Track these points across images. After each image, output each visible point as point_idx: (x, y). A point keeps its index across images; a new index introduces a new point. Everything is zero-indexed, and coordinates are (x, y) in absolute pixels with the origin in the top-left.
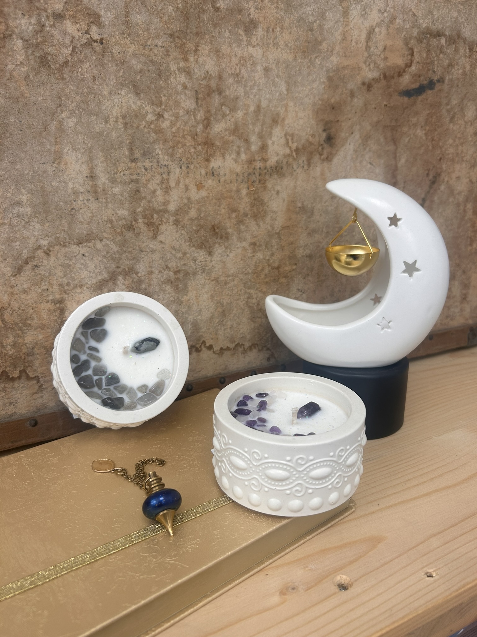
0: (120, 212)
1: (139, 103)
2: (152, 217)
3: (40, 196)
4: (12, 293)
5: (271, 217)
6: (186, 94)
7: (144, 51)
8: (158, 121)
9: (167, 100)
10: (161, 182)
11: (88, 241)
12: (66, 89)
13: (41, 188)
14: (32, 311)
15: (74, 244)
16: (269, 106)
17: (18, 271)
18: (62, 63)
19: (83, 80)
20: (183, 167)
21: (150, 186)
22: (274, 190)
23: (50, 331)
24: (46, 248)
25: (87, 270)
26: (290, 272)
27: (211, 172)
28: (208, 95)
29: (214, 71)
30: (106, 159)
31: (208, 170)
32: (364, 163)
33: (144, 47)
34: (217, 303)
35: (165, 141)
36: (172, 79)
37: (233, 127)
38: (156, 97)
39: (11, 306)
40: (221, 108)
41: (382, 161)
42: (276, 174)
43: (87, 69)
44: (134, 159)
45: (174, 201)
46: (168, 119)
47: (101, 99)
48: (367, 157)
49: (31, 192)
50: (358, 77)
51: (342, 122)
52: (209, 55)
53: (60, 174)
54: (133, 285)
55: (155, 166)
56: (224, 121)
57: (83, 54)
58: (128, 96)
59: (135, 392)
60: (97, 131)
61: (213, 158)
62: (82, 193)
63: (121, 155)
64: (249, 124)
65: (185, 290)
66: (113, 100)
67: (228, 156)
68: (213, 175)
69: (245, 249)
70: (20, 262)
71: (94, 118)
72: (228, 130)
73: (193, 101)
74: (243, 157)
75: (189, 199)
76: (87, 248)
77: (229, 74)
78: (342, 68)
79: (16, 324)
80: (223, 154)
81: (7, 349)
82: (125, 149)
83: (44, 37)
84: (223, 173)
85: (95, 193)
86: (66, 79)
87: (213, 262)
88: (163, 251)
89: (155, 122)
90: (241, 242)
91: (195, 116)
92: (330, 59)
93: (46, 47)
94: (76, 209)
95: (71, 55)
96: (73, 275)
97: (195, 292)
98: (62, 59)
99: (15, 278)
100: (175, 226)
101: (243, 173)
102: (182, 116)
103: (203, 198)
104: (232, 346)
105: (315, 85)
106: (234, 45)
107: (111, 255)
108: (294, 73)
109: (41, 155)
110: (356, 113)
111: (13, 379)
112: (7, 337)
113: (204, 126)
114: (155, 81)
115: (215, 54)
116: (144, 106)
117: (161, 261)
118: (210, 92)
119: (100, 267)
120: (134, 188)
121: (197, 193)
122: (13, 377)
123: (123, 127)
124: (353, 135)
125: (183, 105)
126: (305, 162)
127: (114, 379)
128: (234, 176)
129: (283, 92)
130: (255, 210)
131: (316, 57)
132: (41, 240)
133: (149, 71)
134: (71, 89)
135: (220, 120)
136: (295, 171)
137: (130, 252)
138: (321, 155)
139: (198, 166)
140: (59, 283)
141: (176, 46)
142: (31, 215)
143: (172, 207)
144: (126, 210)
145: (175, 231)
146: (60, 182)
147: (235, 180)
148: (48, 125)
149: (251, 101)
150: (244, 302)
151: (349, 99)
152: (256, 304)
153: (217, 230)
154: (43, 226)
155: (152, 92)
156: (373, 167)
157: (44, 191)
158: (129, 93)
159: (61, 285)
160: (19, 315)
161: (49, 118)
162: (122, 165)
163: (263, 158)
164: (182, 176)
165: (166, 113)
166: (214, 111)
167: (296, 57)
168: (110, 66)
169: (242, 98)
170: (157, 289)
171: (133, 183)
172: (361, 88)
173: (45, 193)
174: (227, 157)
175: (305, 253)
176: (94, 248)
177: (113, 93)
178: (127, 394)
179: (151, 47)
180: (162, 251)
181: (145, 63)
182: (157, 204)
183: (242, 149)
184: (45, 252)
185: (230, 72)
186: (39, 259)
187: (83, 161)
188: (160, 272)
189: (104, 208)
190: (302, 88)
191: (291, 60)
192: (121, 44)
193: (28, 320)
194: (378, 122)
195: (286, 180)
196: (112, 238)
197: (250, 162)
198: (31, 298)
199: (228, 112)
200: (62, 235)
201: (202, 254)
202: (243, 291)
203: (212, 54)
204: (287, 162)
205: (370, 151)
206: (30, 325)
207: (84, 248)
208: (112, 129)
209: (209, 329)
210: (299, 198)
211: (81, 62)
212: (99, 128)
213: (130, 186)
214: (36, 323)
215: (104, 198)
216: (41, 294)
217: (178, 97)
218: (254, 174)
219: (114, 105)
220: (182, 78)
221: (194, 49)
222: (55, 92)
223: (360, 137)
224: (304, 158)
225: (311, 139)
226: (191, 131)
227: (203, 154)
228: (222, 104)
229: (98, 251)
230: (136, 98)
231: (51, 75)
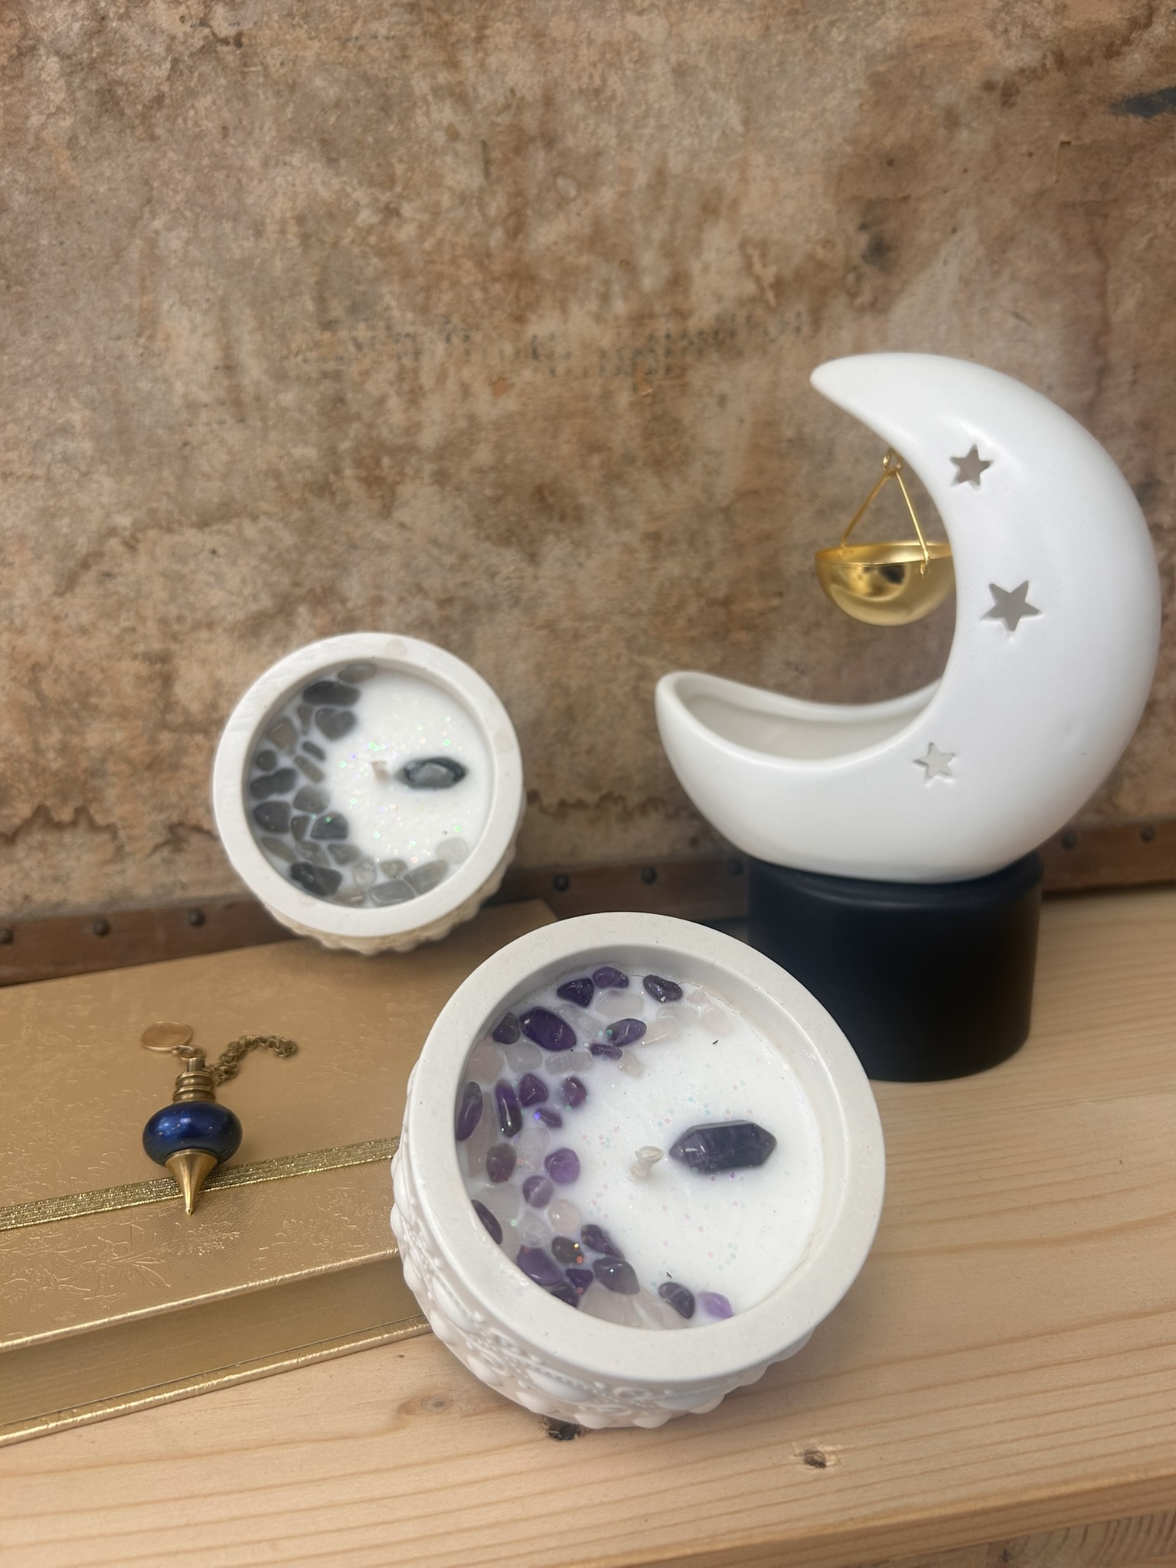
0: (299, 452)
1: (336, 183)
2: (378, 463)
3: (112, 415)
4: (57, 634)
5: (705, 466)
6: (456, 153)
7: (344, 54)
8: (386, 226)
9: (407, 170)
10: (398, 376)
11: (224, 518)
12: (161, 163)
13: (113, 396)
14: (99, 676)
15: (192, 525)
16: (691, 169)
17: (68, 583)
18: (149, 101)
19: (199, 137)
20: (454, 340)
21: (370, 386)
22: (711, 394)
24: (127, 534)
25: (223, 589)
26: (762, 613)
27: (530, 349)
29: (530, 88)
30: (262, 323)
31: (521, 345)
32: (996, 315)
33: (344, 43)
34: (553, 686)
35: (407, 276)
36: (420, 117)
37: (588, 230)
38: (379, 165)
39: (55, 663)
40: (555, 183)
41: (1057, 308)
42: (717, 351)
43: (206, 109)
44: (329, 322)
45: (433, 423)
46: (413, 219)
47: (243, 181)
48: (1005, 296)
49: (91, 404)
50: (970, 69)
51: (919, 199)
52: (515, 47)
53: (154, 361)
55: (382, 337)
56: (562, 216)
57: (196, 74)
58: (307, 167)
60: (238, 257)
61: (534, 312)
62: (206, 406)
63: (296, 314)
64: (633, 220)
65: (467, 648)
66: (273, 180)
67: (577, 308)
68: (535, 355)
69: (628, 549)
70: (72, 564)
71: (227, 226)
72: (575, 238)
73: (476, 169)
74: (620, 307)
75: (472, 418)
76: (221, 536)
77: (572, 92)
78: (917, 47)
79: (66, 703)
80: (561, 302)
81: (48, 757)
82: (307, 298)
83: (105, 43)
84: (563, 352)
85: (237, 405)
86: (159, 138)
87: (542, 581)
88: (409, 549)
89: (380, 229)
90: (617, 530)
91: (482, 207)
92: (877, 25)
93: (113, 67)
94: (195, 444)
95: (168, 79)
96: (192, 599)
97: (492, 655)
98: (148, 92)
99: (61, 600)
100: (436, 487)
101: (619, 351)
102: (447, 210)
103: (510, 416)
104: (592, 798)
105: (833, 100)
106: (584, 15)
107: (279, 555)
108: (765, 73)
109: (111, 319)
110: (965, 171)
111: (60, 826)
112: (48, 731)
113: (507, 231)
114: (374, 126)
115: (530, 43)
116: (349, 190)
117: (402, 573)
118: (521, 143)
119: (255, 582)
120: (330, 392)
121: (494, 404)
122: (60, 821)
123: (300, 245)
124: (956, 237)
125: (449, 181)
126: (805, 318)
128: (595, 358)
129: (733, 130)
130: (657, 448)
131: (832, 24)
132: (116, 514)
133: (358, 101)
134: (174, 162)
135: (551, 213)
136: (773, 341)
137: (327, 550)
138: (853, 295)
139: (494, 335)
140: (160, 615)
141: (425, 34)
142: (92, 458)
143: (428, 438)
144: (313, 446)
145: (437, 498)
146: (155, 380)
147: (598, 370)
148: (124, 249)
149: (637, 158)
150: (627, 688)
151: (942, 132)
153: (551, 500)
154: (120, 482)
155: (368, 153)
156: (1023, 325)
157: (119, 402)
158: (312, 161)
160: (72, 684)
161: (125, 231)
162: (299, 337)
163: (676, 309)
164: (452, 361)
165: (405, 204)
166: (535, 191)
167: (767, 28)
168: (262, 97)
169: (613, 153)
171: (327, 382)
172: (980, 99)
173: (123, 408)
174: (575, 308)
175: (808, 564)
176: (239, 535)
177: (272, 163)
179: (362, 41)
180: (406, 547)
181: (348, 82)
182: (390, 432)
183: (616, 288)
184: (125, 543)
185: (575, 86)
186: (113, 557)
187: (208, 331)
188: (401, 599)
189: (258, 442)
190: (791, 113)
191: (753, 39)
192: (285, 42)
193: (92, 697)
194: (1041, 194)
195: (746, 366)
196: (281, 515)
197: (640, 319)
198: (99, 647)
199: (573, 193)
200: (164, 505)
201: (509, 558)
202: (624, 660)
203: (524, 45)
204: (749, 319)
205: (1013, 278)
206: (96, 707)
207: (216, 537)
208: (274, 251)
210: (787, 416)
211: (192, 93)
212: (243, 250)
213: (322, 388)
214: (109, 705)
215: (258, 417)
216: (119, 639)
217: (438, 162)
218: (652, 351)
219: (276, 193)
220: (446, 113)
221: (473, 34)
222: (136, 171)
223: (982, 240)
224: (801, 306)
225: (821, 253)
226: (472, 246)
227: (506, 303)
228: (557, 173)
229: (247, 544)
230: (330, 171)
231: (125, 133)
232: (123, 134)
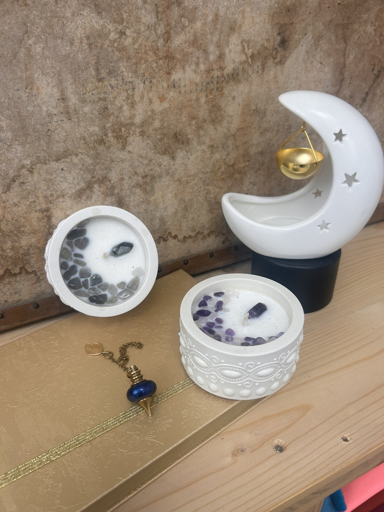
0: (92, 129)
1: (101, 22)
2: (120, 130)
3: (18, 121)
4: (5, 207)
5: (228, 121)
6: (146, 9)
8: (120, 39)
9: (128, 16)
10: (127, 98)
11: (65, 157)
12: (30, 16)
13: (18, 113)
14: (23, 220)
15: (53, 161)
16: (227, 14)
17: (8, 188)
20: (146, 82)
21: (117, 102)
22: (230, 96)
23: (41, 234)
24: (29, 167)
25: (67, 182)
26: (243, 168)
27: (173, 84)
28: (168, 7)
30: (75, 80)
31: (169, 83)
32: (315, 63)
34: (180, 200)
35: (129, 59)
37: (192, 38)
38: (117, 14)
39: (6, 218)
40: (181, 20)
41: (332, 60)
42: (233, 81)
44: (101, 79)
45: (139, 114)
46: (130, 36)
47: (65, 22)
48: (318, 56)
49: (9, 118)
51: (296, 24)
53: (34, 98)
54: (107, 191)
55: (121, 83)
56: (183, 33)
58: (90, 16)
59: (116, 288)
60: (64, 54)
61: (174, 70)
62: (55, 115)
63: (88, 76)
64: (207, 34)
65: (152, 191)
66: (76, 21)
67: (188, 68)
68: (174, 86)
69: (204, 151)
70: (8, 181)
71: (59, 41)
72: (188, 42)
73: (153, 15)
74: (202, 67)
75: (153, 111)
76: (65, 163)
79: (12, 232)
80: (183, 66)
81: (7, 252)
82: (92, 69)
84: (184, 84)
85: (67, 113)
86: (29, 5)
87: (176, 166)
88: (132, 160)
89: (118, 40)
90: (200, 145)
91: (155, 30)
94: (52, 130)
96: (55, 187)
97: (161, 192)
99: (5, 195)
100: (141, 136)
101: (202, 83)
102: (143, 32)
103: (166, 109)
104: (193, 234)
107: (86, 167)
109: (14, 83)
110: (310, 13)
111: (15, 275)
112: (6, 243)
113: (164, 40)
116: (106, 24)
117: (130, 168)
118: (169, 4)
119: (78, 178)
120: (102, 106)
121: (160, 105)
122: (15, 273)
123: (88, 48)
124: (306, 37)
125: (144, 20)
126: (260, 67)
127: (98, 280)
128: (194, 86)
130: (213, 116)
132: (24, 160)
134: (36, 15)
135: (179, 32)
136: (250, 76)
137: (103, 164)
138: (275, 58)
139: (160, 80)
140: (44, 195)
142: (12, 139)
143: (138, 120)
144: (97, 126)
145: (141, 141)
146: (35, 106)
147: (195, 90)
148: (18, 53)
149: (209, 10)
150: (203, 197)
152: (213, 198)
153: (179, 137)
154: (24, 147)
155: (113, 9)
156: (322, 66)
157: (21, 116)
158: (92, 13)
159: (46, 197)
160: (13, 225)
161: (17, 45)
162: (90, 85)
163: (220, 67)
164: (146, 90)
165: (127, 30)
166: (174, 23)
169: (201, 8)
170: (128, 192)
171: (101, 102)
173: (22, 118)
174: (187, 68)
175: (257, 150)
176: (71, 162)
177: (76, 14)
178: (109, 291)
180: (131, 159)
182: (124, 119)
183: (201, 60)
184: (28, 170)
186: (24, 176)
187: (54, 85)
188: (130, 178)
189: (76, 127)
193: (21, 228)
194: (331, 21)
195: (242, 85)
196: (86, 153)
197: (209, 71)
198: (22, 210)
199: (187, 24)
200: (42, 154)
201: (166, 159)
202: (202, 188)
204: (243, 69)
205: (321, 50)
206: (23, 231)
207: (63, 164)
208: (78, 51)
209: (174, 222)
210: (253, 102)
212: (66, 51)
213: (99, 104)
214: (28, 230)
215: (76, 117)
216: (30, 206)
217: (139, 13)
218: (212, 82)
219: (78, 27)
222: (20, 20)
223: (313, 38)
224: (259, 64)
225: (266, 44)
226: (152, 46)
227: (164, 67)
228: (182, 16)
229: (74, 165)
230: (98, 17)
232: (13, 4)
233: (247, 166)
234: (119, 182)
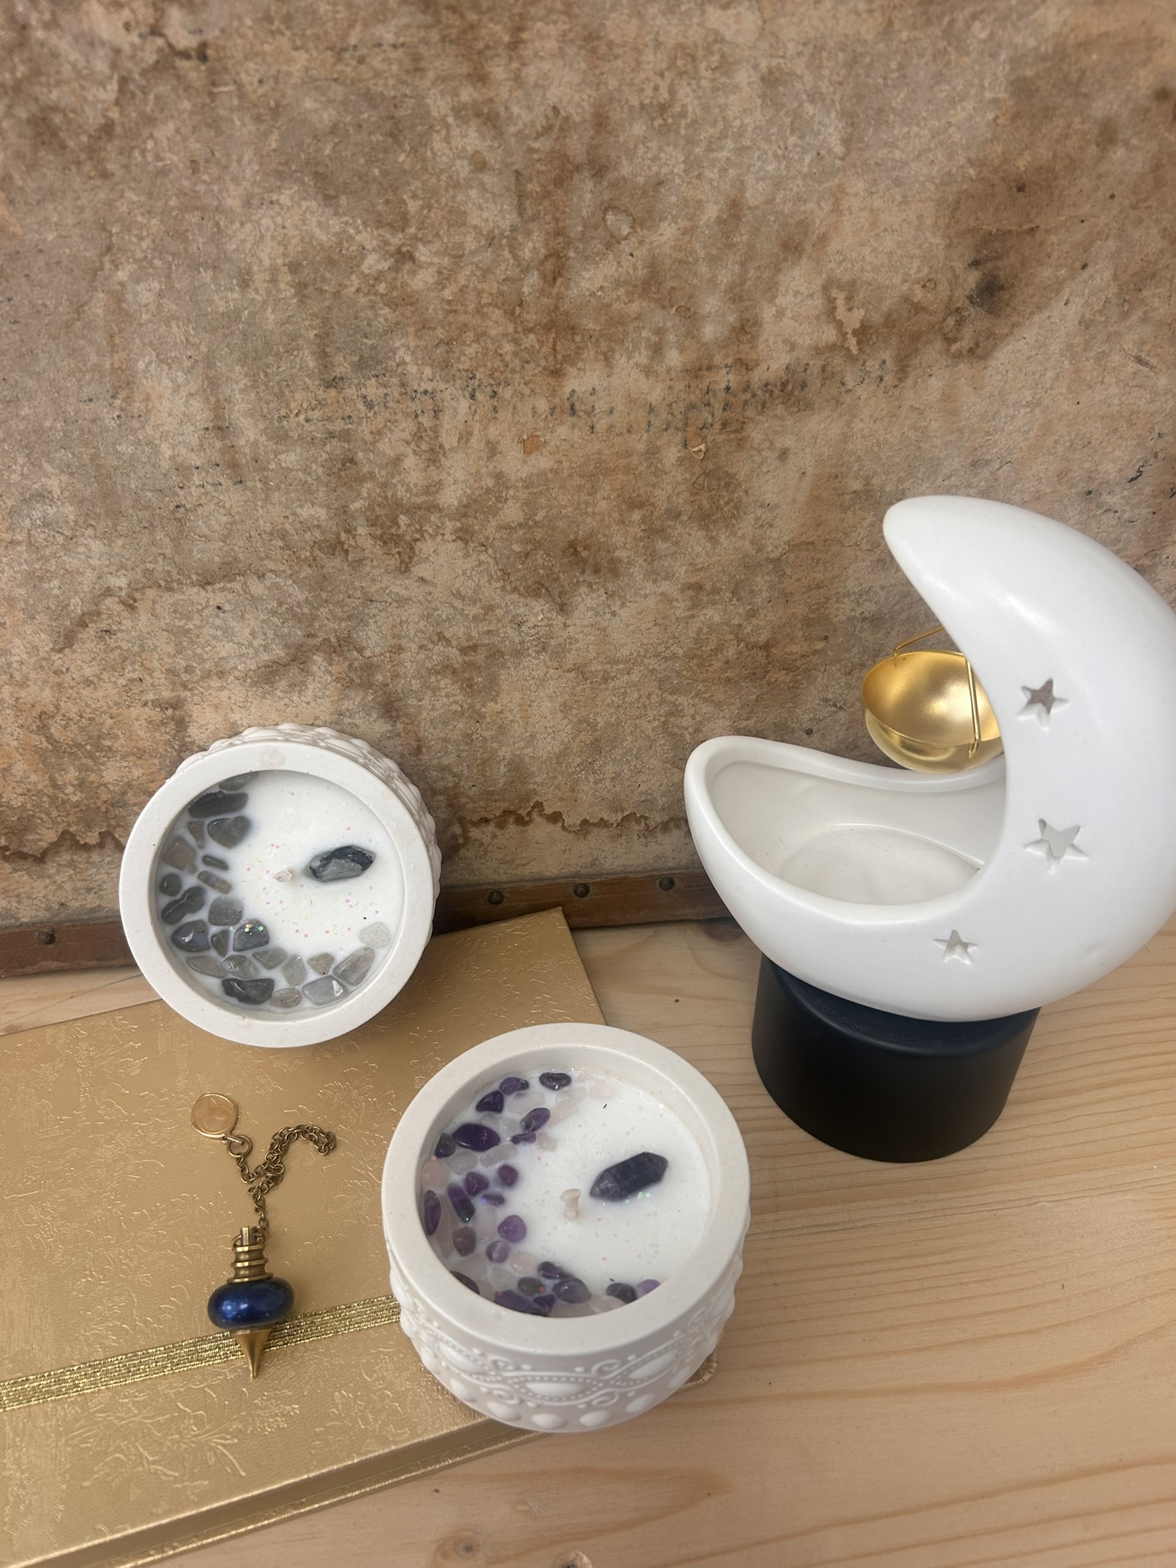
0: (305, 512)
1: (336, 225)
2: (395, 522)
3: (93, 479)
4: (60, 685)
5: (757, 519)
6: (483, 187)
7: (339, 67)
8: (397, 272)
9: (423, 208)
10: (415, 435)
11: (228, 577)
12: (118, 204)
13: (91, 460)
14: (110, 722)
15: (193, 584)
16: (774, 199)
17: (67, 640)
18: (96, 131)
19: (163, 172)
20: (479, 396)
21: (384, 446)
22: (771, 447)
23: (157, 761)
24: (123, 594)
25: (232, 641)
26: (804, 656)
27: (567, 405)
28: (559, 182)
29: (578, 105)
30: (255, 381)
31: (557, 401)
32: (1116, 359)
33: (339, 53)
34: (580, 722)
35: (424, 327)
36: (437, 143)
37: (641, 273)
38: (388, 202)
39: (62, 711)
40: (604, 219)
42: (783, 403)
43: (168, 139)
44: (334, 380)
45: (455, 482)
46: (430, 264)
47: (222, 223)
48: (1129, 343)
49: (67, 468)
50: (1142, 73)
51: (1048, 231)
52: (561, 53)
53: (135, 424)
54: (352, 675)
55: (396, 394)
56: (611, 256)
57: (151, 96)
58: (299, 206)
60: (221, 309)
61: (573, 365)
62: (197, 468)
63: (295, 371)
64: (697, 260)
65: (491, 689)
66: (258, 221)
67: (623, 360)
68: (573, 411)
69: (666, 599)
70: (68, 623)
71: (207, 276)
72: (626, 282)
73: (508, 205)
74: (674, 358)
75: (499, 476)
76: (226, 593)
77: (631, 108)
78: (1080, 45)
79: (79, 746)
80: (605, 354)
81: (67, 791)
82: (306, 353)
83: (31, 60)
84: (606, 407)
85: (234, 468)
86: (113, 175)
87: (571, 629)
88: (429, 602)
89: (391, 275)
90: (655, 581)
91: (513, 249)
92: (1034, 16)
93: (45, 90)
94: (188, 506)
95: (117, 103)
96: (199, 651)
97: (518, 695)
98: (93, 119)
99: (61, 655)
100: (459, 542)
101: (670, 405)
102: (473, 253)
103: (542, 474)
104: (615, 818)
105: (959, 115)
106: (652, 10)
107: (290, 609)
108: (880, 81)
109: (79, 381)
110: (1112, 197)
111: (87, 848)
112: (64, 770)
113: (544, 277)
114: (381, 156)
115: (580, 47)
116: (352, 231)
117: (423, 623)
118: (564, 172)
119: (265, 634)
120: (338, 452)
121: (525, 462)
122: (86, 844)
123: (295, 295)
124: (1085, 274)
125: (474, 219)
126: (890, 365)
127: (258, 937)
128: (642, 414)
129: (830, 150)
130: (705, 502)
131: (974, 17)
132: (109, 576)
133: (360, 126)
134: (134, 203)
135: (598, 254)
136: (849, 391)
137: (340, 604)
138: (949, 340)
139: (527, 391)
140: (168, 666)
141: (443, 39)
142: (76, 522)
143: (450, 497)
144: (322, 506)
145: (460, 554)
146: (138, 443)
147: (644, 426)
148: (86, 304)
149: (707, 187)
150: (656, 723)
151: (1093, 149)
152: (691, 730)
153: (584, 554)
154: (110, 545)
155: (374, 187)
156: (1145, 370)
157: (99, 466)
158: (305, 199)
159: (172, 672)
160: (82, 729)
161: (84, 283)
162: (299, 396)
163: (741, 359)
164: (477, 417)
165: (420, 246)
166: (580, 229)
167: (890, 23)
168: (238, 123)
169: (678, 181)
170: (416, 684)
171: (334, 442)
172: (1147, 110)
173: (104, 471)
174: (621, 360)
175: (859, 610)
176: (245, 592)
177: (255, 202)
179: (363, 51)
180: (427, 600)
181: (345, 103)
182: (407, 491)
183: (672, 338)
184: (122, 602)
185: (635, 101)
186: (110, 616)
187: (193, 391)
188: (422, 647)
189: (260, 503)
190: (906, 129)
191: (869, 37)
192: (264, 55)
193: (104, 739)
195: (816, 418)
196: (289, 572)
197: (695, 372)
198: (106, 696)
199: (625, 230)
200: (161, 566)
201: (538, 608)
202: (654, 699)
203: (571, 51)
204: (824, 369)
205: (1144, 320)
206: (110, 749)
207: (219, 594)
208: (264, 302)
209: (555, 778)
210: (855, 468)
211: (150, 121)
212: (227, 302)
213: (328, 448)
214: (122, 746)
215: (257, 478)
216: (126, 688)
217: (459, 197)
218: (708, 404)
219: (262, 237)
220: (471, 139)
221: (506, 39)
222: (87, 215)
223: (1115, 278)
224: (887, 355)
225: (919, 294)
226: (501, 293)
227: (541, 355)
228: (608, 207)
229: (254, 600)
230: (327, 210)
231: (70, 169)
232: (67, 172)
233: (815, 652)
234: (388, 655)
